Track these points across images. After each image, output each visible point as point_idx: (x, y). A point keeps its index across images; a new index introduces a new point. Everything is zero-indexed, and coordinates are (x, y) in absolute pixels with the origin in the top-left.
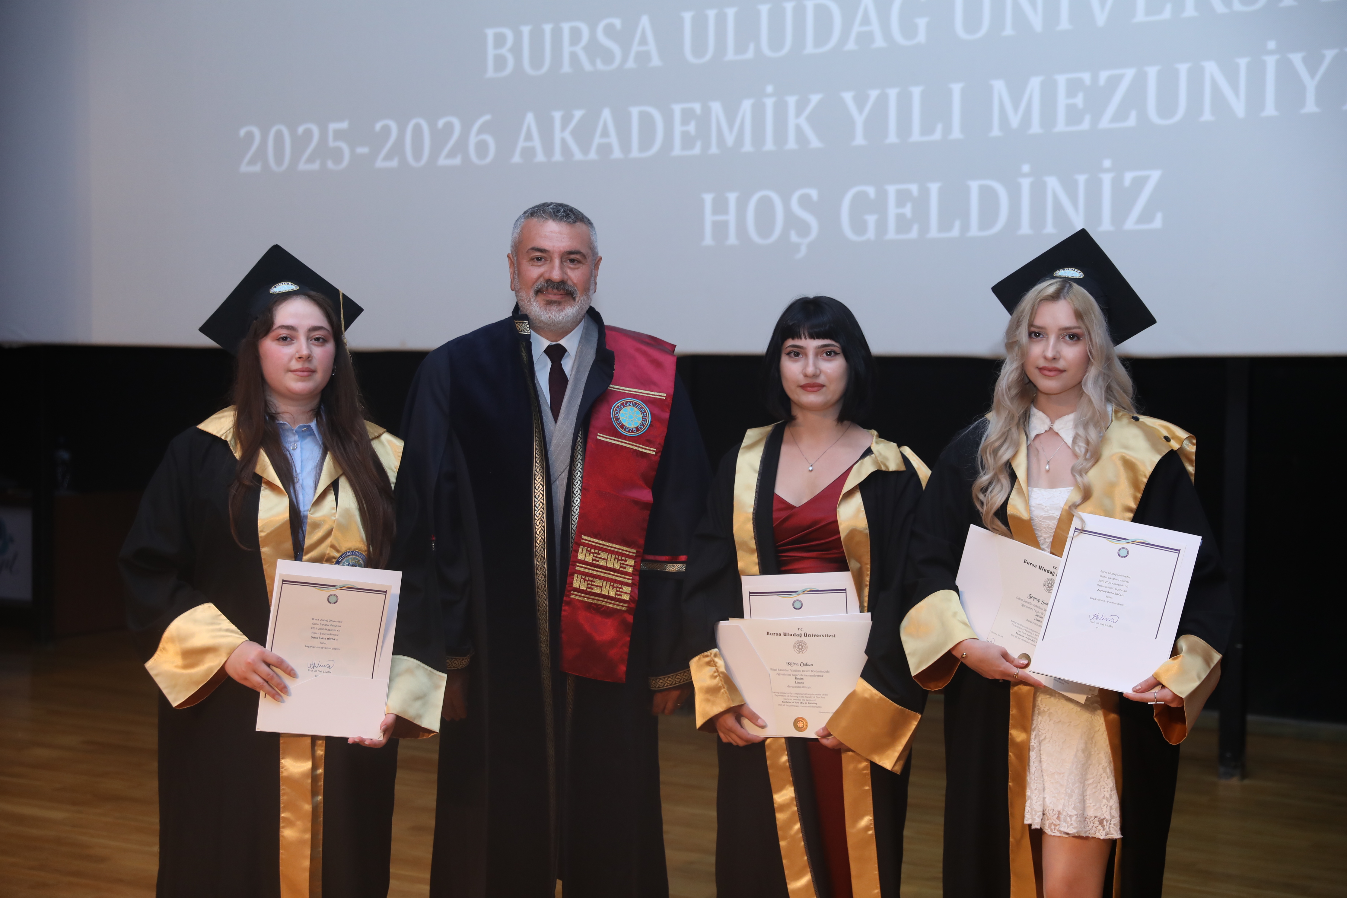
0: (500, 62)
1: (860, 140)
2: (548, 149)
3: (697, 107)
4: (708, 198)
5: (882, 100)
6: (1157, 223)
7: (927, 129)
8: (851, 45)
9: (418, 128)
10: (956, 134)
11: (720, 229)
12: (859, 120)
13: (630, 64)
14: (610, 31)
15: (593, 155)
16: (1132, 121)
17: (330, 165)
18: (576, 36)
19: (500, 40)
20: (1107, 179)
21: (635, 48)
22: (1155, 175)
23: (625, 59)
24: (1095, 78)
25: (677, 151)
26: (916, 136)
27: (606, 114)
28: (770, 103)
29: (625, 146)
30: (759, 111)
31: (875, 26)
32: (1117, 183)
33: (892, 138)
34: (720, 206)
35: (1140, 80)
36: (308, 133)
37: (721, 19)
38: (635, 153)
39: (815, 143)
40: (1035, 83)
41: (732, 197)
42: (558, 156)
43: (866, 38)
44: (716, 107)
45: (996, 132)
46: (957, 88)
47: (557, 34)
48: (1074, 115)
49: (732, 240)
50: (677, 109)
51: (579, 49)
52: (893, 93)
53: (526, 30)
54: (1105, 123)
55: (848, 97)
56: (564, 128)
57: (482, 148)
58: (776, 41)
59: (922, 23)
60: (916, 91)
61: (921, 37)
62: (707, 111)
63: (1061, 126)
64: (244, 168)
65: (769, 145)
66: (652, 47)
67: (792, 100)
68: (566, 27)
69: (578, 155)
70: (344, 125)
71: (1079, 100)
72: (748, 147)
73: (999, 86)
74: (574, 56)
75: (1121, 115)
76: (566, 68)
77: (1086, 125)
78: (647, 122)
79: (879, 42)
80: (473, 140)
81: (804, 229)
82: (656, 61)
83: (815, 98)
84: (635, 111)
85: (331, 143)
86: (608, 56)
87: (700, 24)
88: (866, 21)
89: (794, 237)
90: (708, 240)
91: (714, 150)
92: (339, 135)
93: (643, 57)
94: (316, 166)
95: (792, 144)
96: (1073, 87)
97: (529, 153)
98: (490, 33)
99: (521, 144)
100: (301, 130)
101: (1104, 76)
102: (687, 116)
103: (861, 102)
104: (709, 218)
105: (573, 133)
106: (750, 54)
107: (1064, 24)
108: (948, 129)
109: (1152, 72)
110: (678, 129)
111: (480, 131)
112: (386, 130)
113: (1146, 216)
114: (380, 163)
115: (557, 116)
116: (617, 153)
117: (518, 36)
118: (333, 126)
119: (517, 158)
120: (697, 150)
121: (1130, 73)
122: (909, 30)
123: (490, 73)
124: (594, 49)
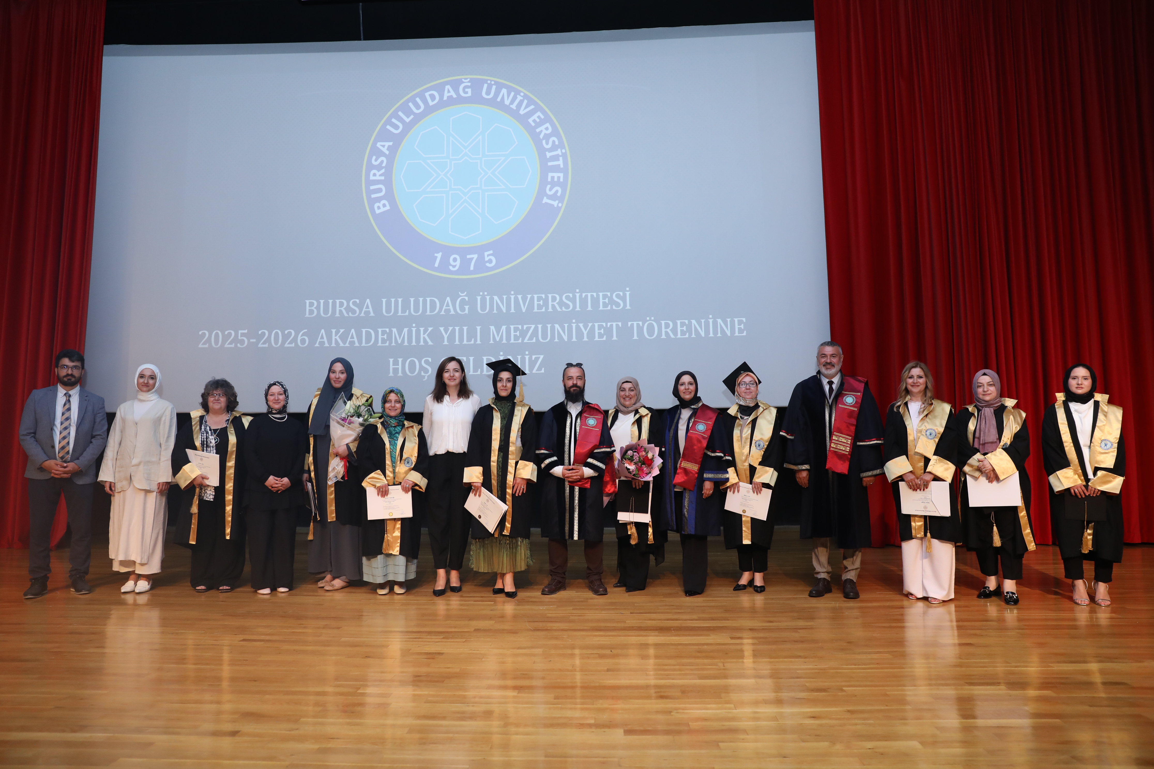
0: (311, 312)
1: (446, 343)
2: (330, 342)
3: (387, 330)
4: (391, 360)
5: (454, 331)
6: (543, 371)
7: (469, 340)
8: (443, 313)
9: (277, 333)
10: (479, 342)
11: (396, 370)
12: (446, 337)
13: (362, 315)
14: (354, 303)
15: (347, 345)
16: (534, 340)
17: (239, 345)
18: (341, 304)
19: (311, 304)
20: (527, 357)
21: (364, 309)
22: (542, 357)
23: (360, 313)
24: (523, 327)
25: (380, 344)
26: (465, 342)
27: (353, 331)
28: (414, 330)
29: (360, 342)
30: (410, 333)
31: (451, 307)
32: (530, 359)
33: (457, 342)
34: (396, 363)
35: (536, 329)
36: (230, 334)
37: (396, 302)
38: (364, 344)
39: (430, 343)
40: (504, 328)
41: (400, 360)
42: (333, 345)
43: (448, 311)
44: (394, 330)
45: (492, 342)
46: (479, 328)
47: (334, 304)
48: (516, 338)
49: (400, 374)
50: (380, 330)
51: (342, 309)
52: (457, 328)
53: (322, 301)
54: (526, 341)
55: (442, 329)
56: (336, 335)
57: (303, 341)
58: (416, 310)
59: (467, 307)
60: (465, 328)
61: (467, 312)
62: (391, 331)
63: (512, 341)
64: (200, 346)
65: (414, 343)
66: (371, 309)
67: (422, 329)
68: (338, 301)
69: (342, 344)
70: (246, 331)
71: (518, 333)
72: (406, 344)
73: (492, 328)
74: (340, 311)
75: (531, 338)
76: (338, 315)
77: (520, 341)
78: (368, 335)
79: (452, 312)
80: (299, 338)
81: (426, 371)
82: (372, 314)
83: (430, 329)
84: (364, 330)
85: (239, 338)
86: (354, 312)
87: (389, 304)
88: (448, 305)
89: (423, 374)
90: (391, 374)
91: (393, 344)
92: (243, 335)
93: (367, 313)
94: (233, 346)
95: (422, 343)
96: (516, 329)
97: (322, 343)
98: (308, 302)
99: (319, 340)
100: (226, 333)
101: (525, 327)
102: (383, 333)
103: (446, 331)
104: (391, 367)
105: (339, 337)
106: (407, 314)
107: (513, 311)
108: (476, 340)
109: (540, 326)
110: (380, 337)
111: (302, 335)
112: (263, 334)
113: (539, 369)
114: (260, 345)
115: (334, 331)
116: (357, 344)
117: (319, 304)
118: (240, 332)
119: (317, 345)
120: (387, 344)
121: (533, 326)
122: (462, 309)
123: (307, 315)
124: (348, 309)
